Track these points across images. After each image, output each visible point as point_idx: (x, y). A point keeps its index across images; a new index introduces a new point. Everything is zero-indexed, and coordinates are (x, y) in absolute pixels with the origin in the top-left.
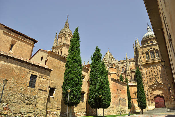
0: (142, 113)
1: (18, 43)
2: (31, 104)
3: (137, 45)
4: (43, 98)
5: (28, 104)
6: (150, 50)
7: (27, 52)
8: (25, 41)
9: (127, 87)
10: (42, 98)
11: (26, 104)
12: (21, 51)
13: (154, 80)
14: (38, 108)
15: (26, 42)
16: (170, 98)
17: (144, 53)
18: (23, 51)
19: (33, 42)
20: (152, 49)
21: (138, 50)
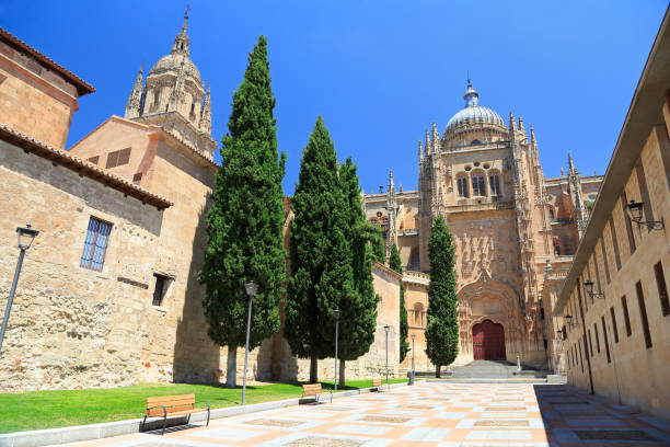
0: (438, 377)
1: (12, 87)
2: (86, 334)
3: (432, 145)
4: (133, 312)
5: (73, 334)
6: (474, 167)
7: (49, 126)
8: (41, 82)
9: (399, 287)
10: (129, 311)
11: (69, 334)
12: (25, 121)
13: (475, 272)
14: (114, 351)
15: (47, 85)
16: (523, 330)
17: (454, 177)
18: (31, 121)
19: (74, 89)
20: (481, 167)
21: (436, 165)
